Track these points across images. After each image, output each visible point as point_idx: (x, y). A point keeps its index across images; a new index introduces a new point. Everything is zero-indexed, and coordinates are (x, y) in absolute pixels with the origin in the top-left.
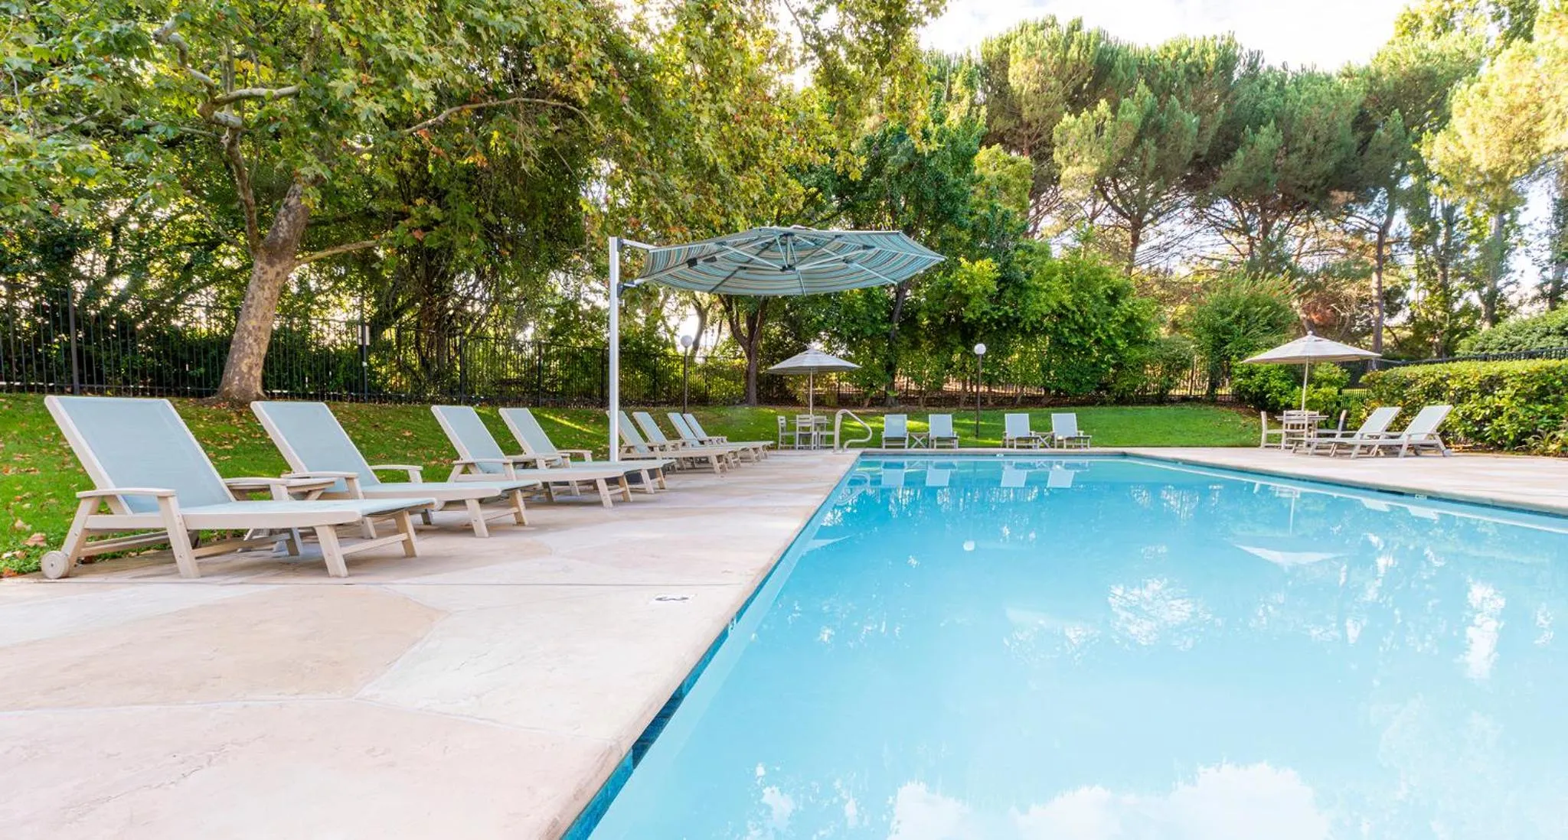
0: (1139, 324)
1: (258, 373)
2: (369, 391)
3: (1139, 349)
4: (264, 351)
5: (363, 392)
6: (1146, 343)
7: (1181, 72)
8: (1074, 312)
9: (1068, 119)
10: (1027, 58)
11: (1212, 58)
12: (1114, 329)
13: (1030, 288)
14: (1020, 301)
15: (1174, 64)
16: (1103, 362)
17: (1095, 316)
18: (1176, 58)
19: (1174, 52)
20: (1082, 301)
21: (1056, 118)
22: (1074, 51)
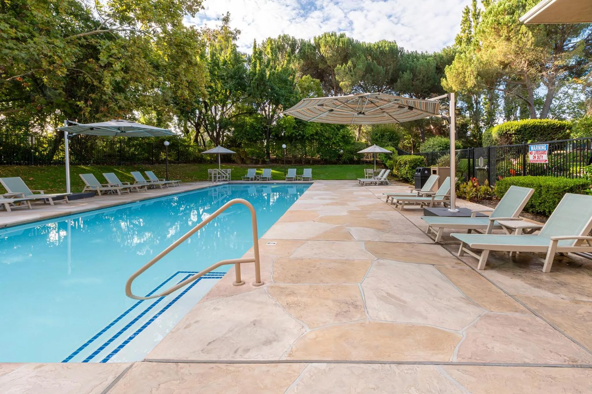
0: (347, 138)
2: (34, 160)
3: (349, 146)
5: (32, 161)
6: (350, 143)
7: (378, 53)
8: (324, 134)
9: (338, 66)
11: (387, 49)
13: (307, 125)
14: (304, 129)
15: (376, 50)
16: (337, 150)
17: (332, 134)
18: (377, 48)
19: (376, 46)
20: (326, 129)
21: (335, 66)
22: (341, 44)
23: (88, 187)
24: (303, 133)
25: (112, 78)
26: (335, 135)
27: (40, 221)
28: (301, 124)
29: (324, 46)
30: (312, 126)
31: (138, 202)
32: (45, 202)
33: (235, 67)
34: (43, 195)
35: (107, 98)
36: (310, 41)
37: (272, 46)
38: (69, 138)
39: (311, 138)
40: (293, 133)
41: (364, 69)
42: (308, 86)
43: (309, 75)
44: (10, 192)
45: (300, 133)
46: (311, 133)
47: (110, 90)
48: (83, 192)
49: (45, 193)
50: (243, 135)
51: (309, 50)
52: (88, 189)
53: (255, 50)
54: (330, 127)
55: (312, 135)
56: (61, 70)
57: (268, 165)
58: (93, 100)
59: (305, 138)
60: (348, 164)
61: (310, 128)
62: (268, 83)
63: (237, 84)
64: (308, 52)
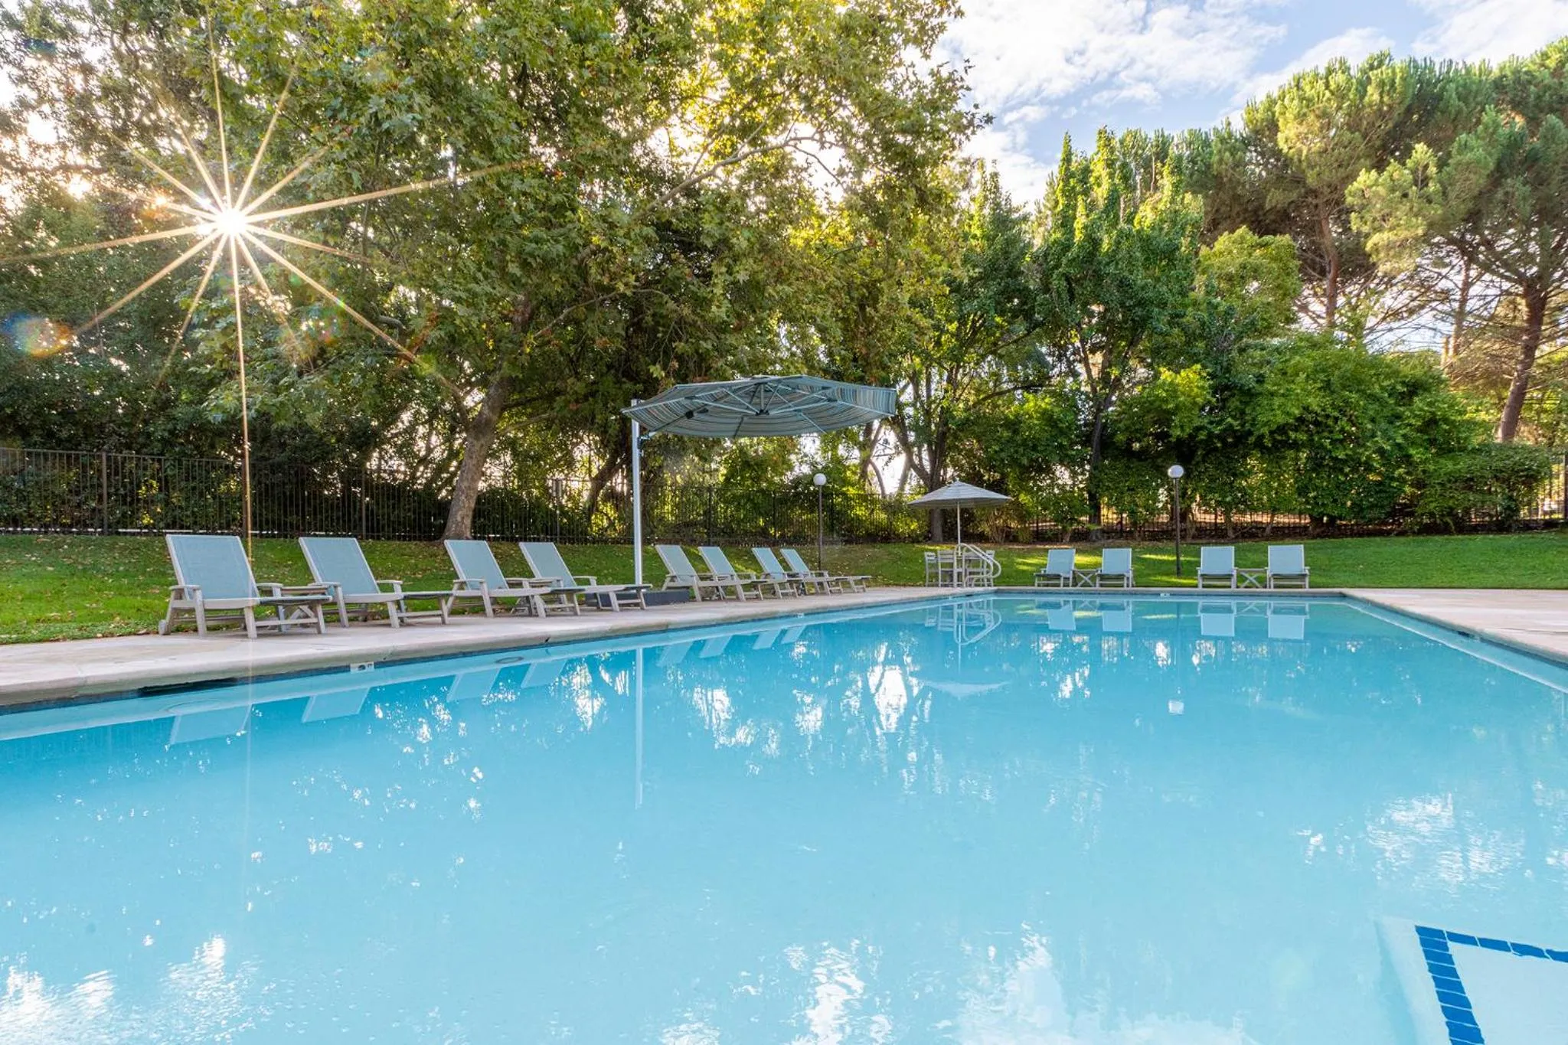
0: (1446, 427)
1: (468, 522)
3: (1452, 459)
4: (473, 505)
6: (1463, 449)
8: (1336, 419)
9: (1365, 178)
10: (1301, 117)
12: (1404, 436)
13: (1261, 394)
14: (1248, 411)
16: (1393, 479)
17: (1373, 420)
20: (1346, 402)
22: (1373, 94)
23: (673, 578)
24: (1243, 426)
25: (730, 278)
26: (1384, 425)
27: (610, 638)
28: (1233, 395)
29: (1295, 118)
30: (1283, 395)
31: (802, 616)
32: (600, 603)
33: (1000, 239)
34: (594, 588)
35: (710, 347)
36: (1229, 124)
37: (1112, 153)
38: (642, 445)
39: (1274, 441)
40: (1199, 429)
41: (1492, 166)
42: (1244, 267)
43: (1243, 230)
44: (539, 577)
45: (1231, 425)
46: (1281, 419)
47: (724, 309)
48: (664, 589)
49: (599, 583)
50: (1017, 452)
51: (1227, 154)
52: (672, 584)
53: (1067, 169)
54: (1363, 392)
55: (1282, 429)
56: (625, 280)
57: (1096, 544)
58: (680, 358)
59: (1252, 440)
60: (1450, 533)
61: (1277, 401)
62: (1111, 269)
63: (1002, 293)
64: (1221, 161)
